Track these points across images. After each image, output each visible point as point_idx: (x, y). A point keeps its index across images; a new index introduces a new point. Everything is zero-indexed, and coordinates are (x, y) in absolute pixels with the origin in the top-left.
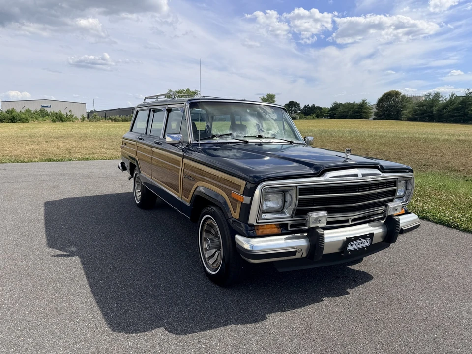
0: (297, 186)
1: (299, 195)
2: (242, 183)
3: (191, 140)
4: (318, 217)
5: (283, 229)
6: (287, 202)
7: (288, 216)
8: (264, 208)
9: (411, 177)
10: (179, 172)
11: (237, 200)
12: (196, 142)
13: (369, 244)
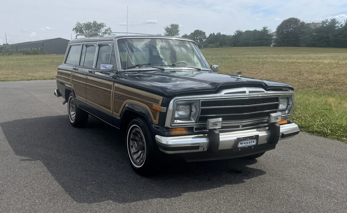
0: (200, 100)
1: (201, 107)
2: (160, 98)
3: (120, 68)
4: (215, 122)
5: (190, 131)
6: (193, 111)
7: (194, 121)
8: (176, 116)
9: (291, 95)
10: (111, 94)
11: (157, 111)
12: (123, 70)
13: (255, 143)
